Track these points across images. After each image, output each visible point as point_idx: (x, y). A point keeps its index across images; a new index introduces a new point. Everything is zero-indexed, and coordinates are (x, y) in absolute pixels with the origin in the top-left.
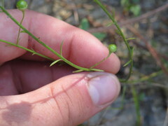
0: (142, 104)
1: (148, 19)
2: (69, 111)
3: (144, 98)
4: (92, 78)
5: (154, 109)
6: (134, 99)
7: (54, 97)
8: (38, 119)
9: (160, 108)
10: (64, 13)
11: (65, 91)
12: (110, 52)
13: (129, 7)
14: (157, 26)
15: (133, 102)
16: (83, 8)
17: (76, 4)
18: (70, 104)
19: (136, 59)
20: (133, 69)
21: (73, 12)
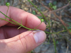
0: (57, 45)
1: (60, 11)
2: (26, 45)
3: (58, 43)
4: (35, 33)
5: (62, 47)
6: (54, 43)
7: (20, 39)
8: (14, 48)
9: (65, 47)
10: (26, 9)
11: (24, 37)
12: (41, 22)
13: (52, 6)
14: (63, 14)
15: (53, 45)
16: (33, 7)
17: (30, 5)
18: (27, 43)
19: (55, 27)
20: (54, 31)
21: (29, 8)
